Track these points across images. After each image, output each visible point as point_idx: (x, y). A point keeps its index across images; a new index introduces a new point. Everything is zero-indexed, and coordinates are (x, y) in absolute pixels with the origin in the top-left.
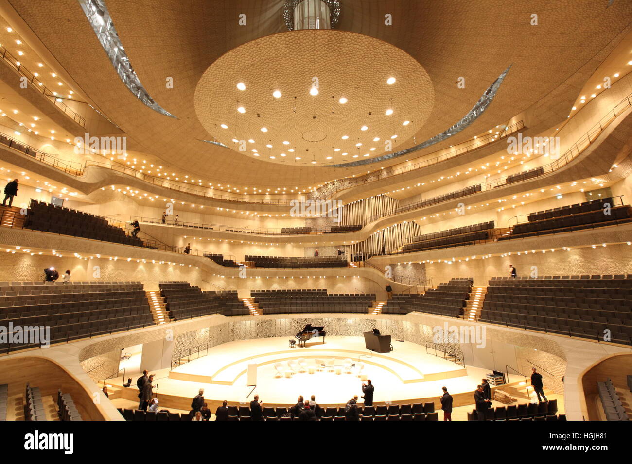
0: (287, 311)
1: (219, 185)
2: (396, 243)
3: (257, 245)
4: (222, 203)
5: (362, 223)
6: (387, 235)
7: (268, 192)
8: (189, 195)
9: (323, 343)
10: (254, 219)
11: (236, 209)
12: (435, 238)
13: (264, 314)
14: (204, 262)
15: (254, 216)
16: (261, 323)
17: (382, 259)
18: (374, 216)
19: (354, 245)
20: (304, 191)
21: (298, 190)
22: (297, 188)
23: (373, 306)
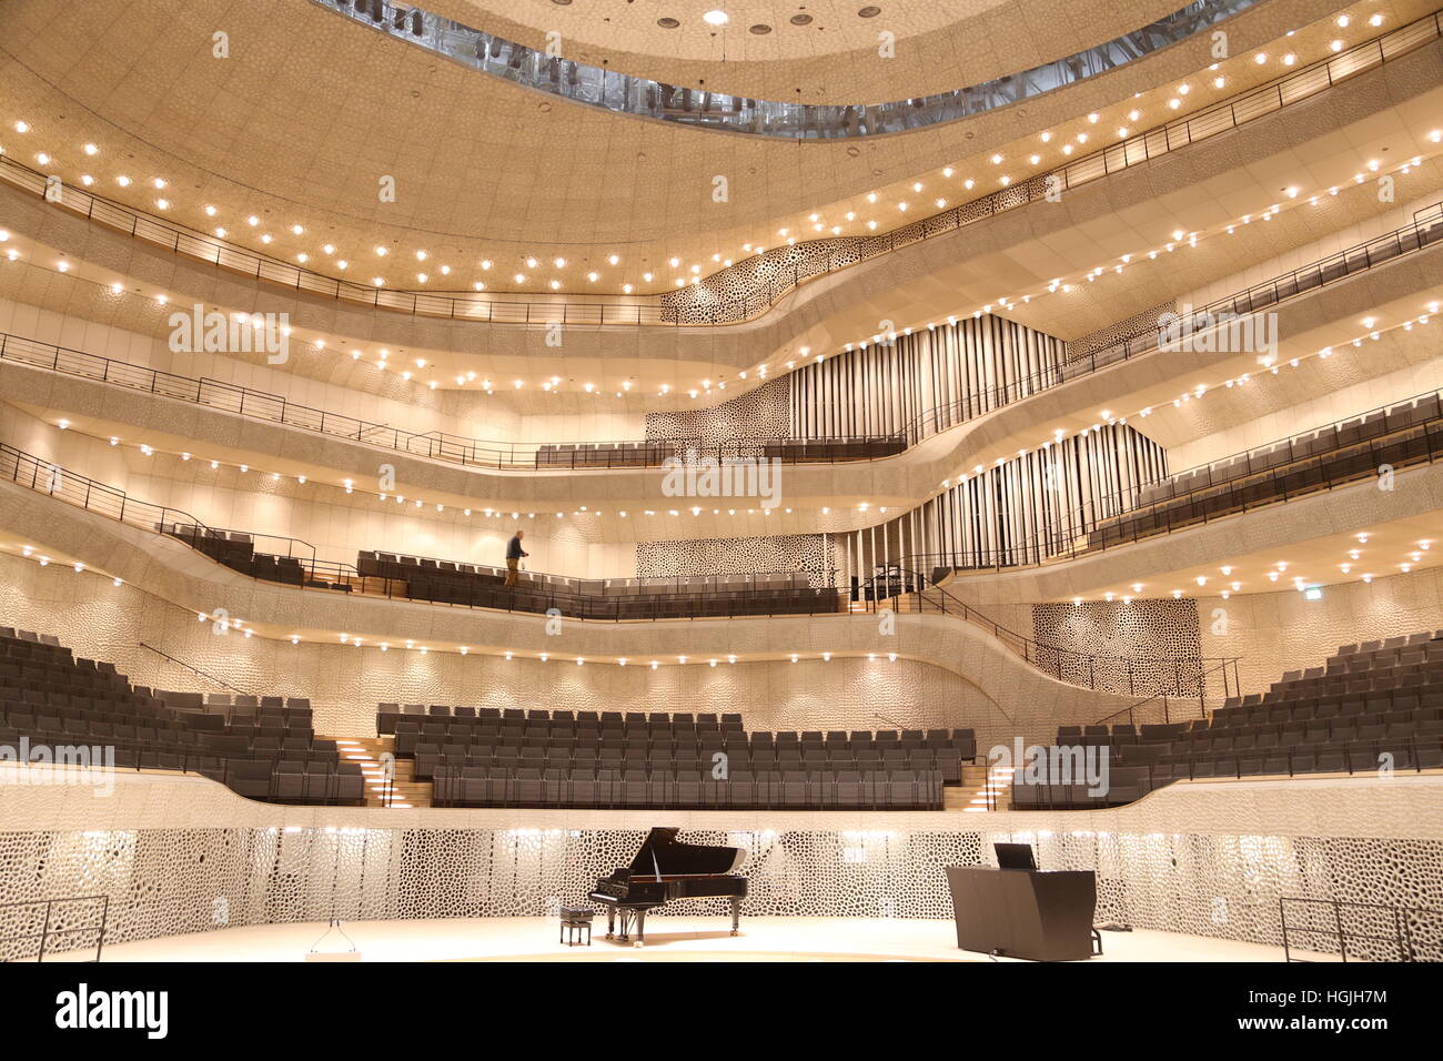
0: (552, 798)
1: (253, 221)
2: (1059, 522)
3: (420, 518)
4: (262, 294)
5: (903, 428)
6: (1017, 490)
7: (483, 276)
8: (95, 229)
9: (734, 934)
10: (410, 395)
11: (331, 329)
12: (1250, 474)
13: (436, 804)
14: (151, 553)
15: (414, 383)
16: (418, 844)
17: (999, 583)
18: (959, 402)
19: (867, 533)
20: (648, 277)
21: (620, 274)
22: (614, 260)
23: (967, 782)
